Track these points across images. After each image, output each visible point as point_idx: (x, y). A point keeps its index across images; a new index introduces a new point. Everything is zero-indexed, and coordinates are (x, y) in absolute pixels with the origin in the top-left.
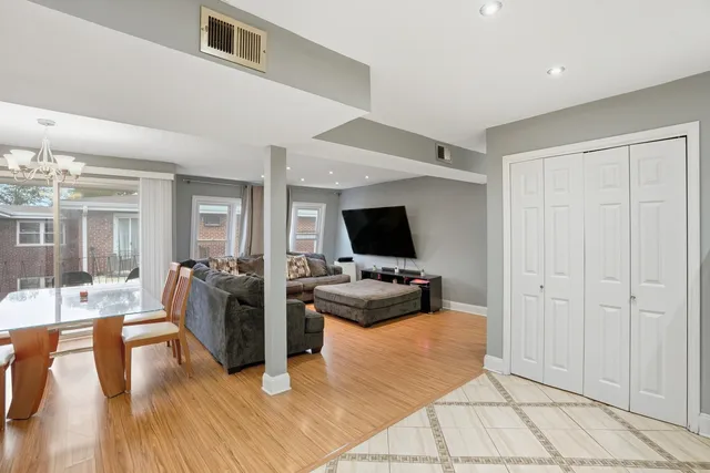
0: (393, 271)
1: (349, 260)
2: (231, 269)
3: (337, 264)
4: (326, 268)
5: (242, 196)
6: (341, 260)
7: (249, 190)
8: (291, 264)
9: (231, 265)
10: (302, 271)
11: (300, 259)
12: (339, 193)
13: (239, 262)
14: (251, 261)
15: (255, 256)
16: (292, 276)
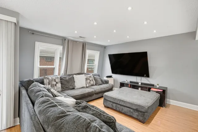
0: (138, 83)
1: (110, 77)
2: (57, 83)
3: (105, 78)
4: (102, 81)
5: (63, 44)
6: (107, 77)
7: (66, 41)
8: (87, 79)
9: (57, 81)
10: (92, 83)
11: (90, 77)
12: (105, 47)
13: (61, 79)
14: (67, 78)
15: (69, 75)
16: (87, 86)
